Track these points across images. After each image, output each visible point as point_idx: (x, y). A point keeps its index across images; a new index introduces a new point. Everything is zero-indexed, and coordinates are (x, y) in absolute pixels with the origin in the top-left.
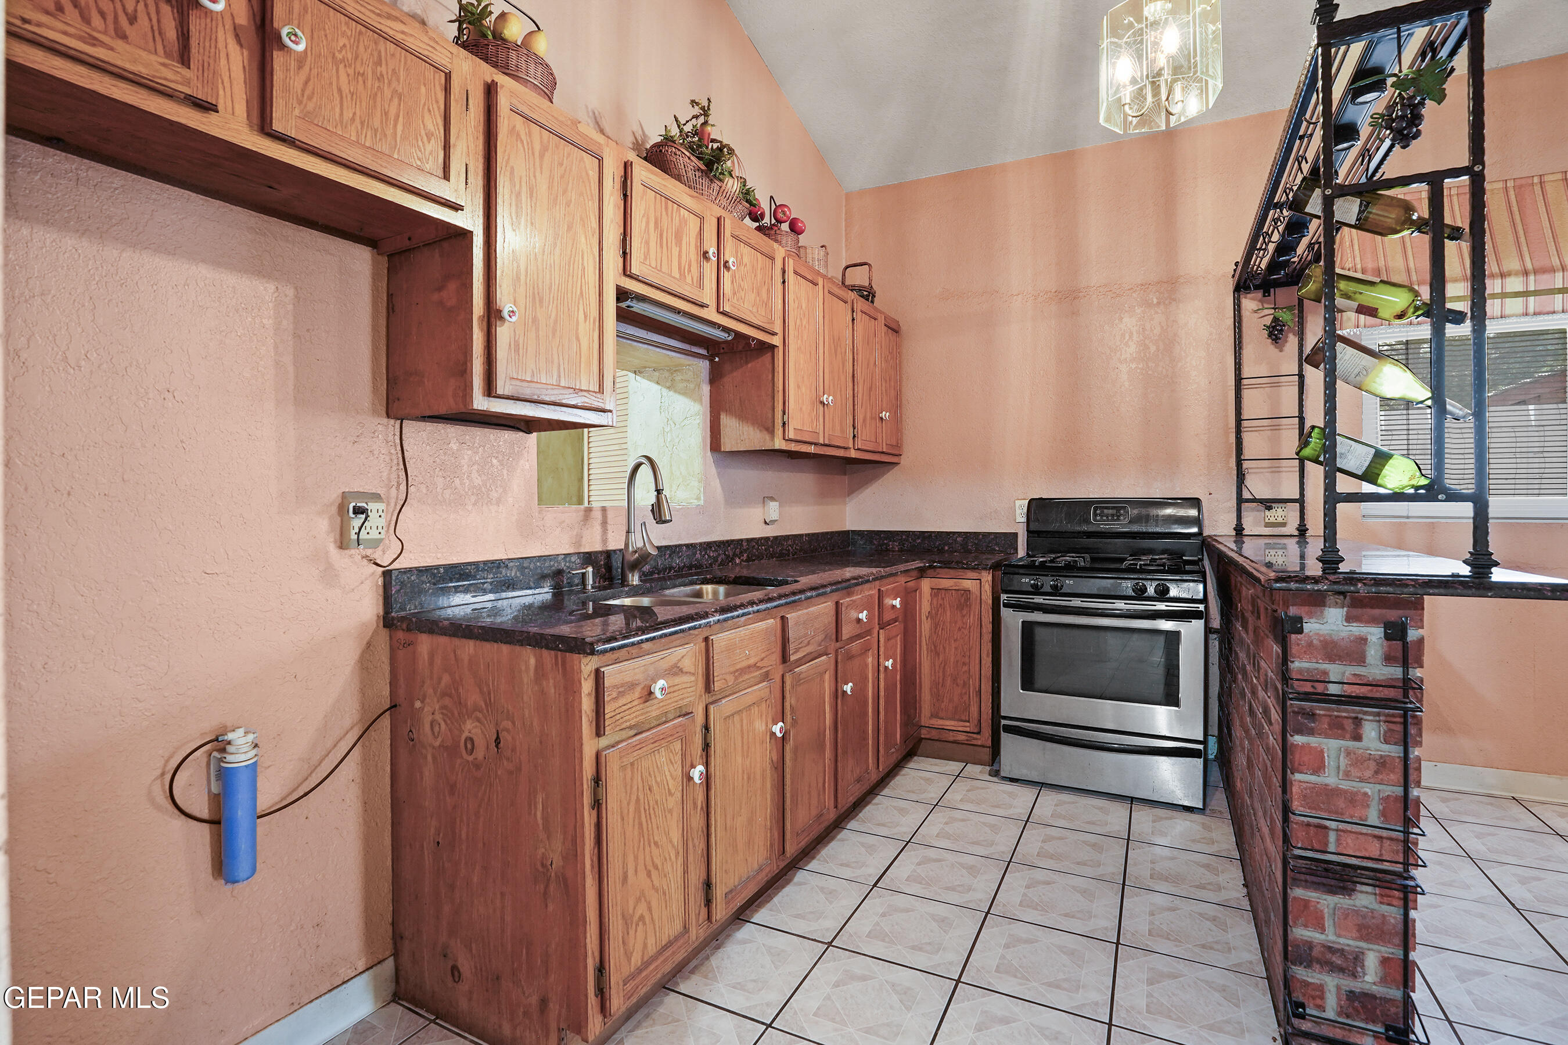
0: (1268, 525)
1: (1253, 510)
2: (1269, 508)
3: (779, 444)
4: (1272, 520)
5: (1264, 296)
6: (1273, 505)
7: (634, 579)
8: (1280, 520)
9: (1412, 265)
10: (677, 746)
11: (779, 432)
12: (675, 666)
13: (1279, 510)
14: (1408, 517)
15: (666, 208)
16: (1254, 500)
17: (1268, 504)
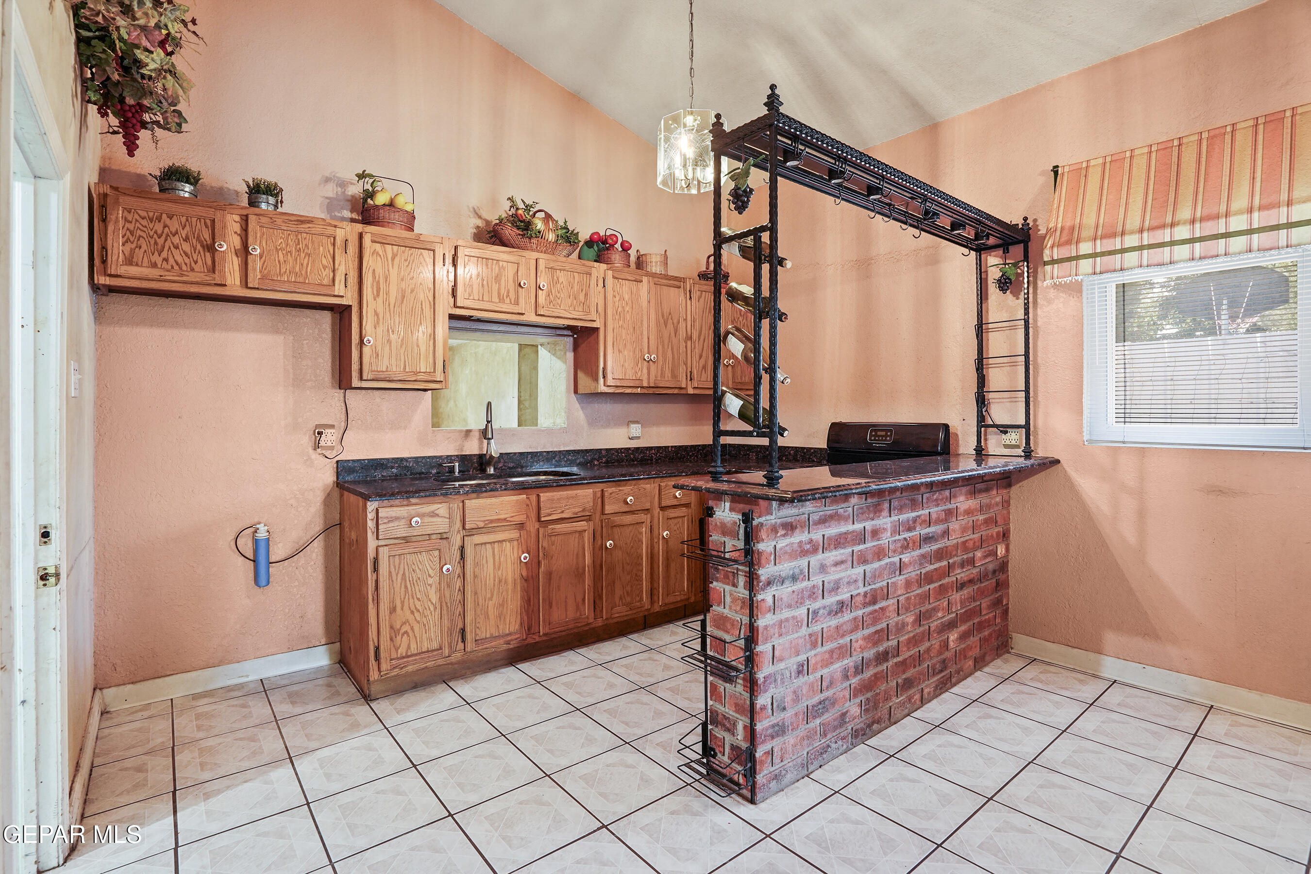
0: (1006, 446)
1: (996, 434)
2: (1006, 432)
3: (602, 388)
4: (1008, 442)
5: (1004, 253)
6: (1009, 430)
7: (491, 470)
8: (1013, 442)
9: (1101, 221)
10: (436, 553)
11: (601, 380)
12: (433, 512)
13: (1013, 434)
14: (1124, 442)
15: (487, 265)
16: (995, 426)
17: (1004, 429)
